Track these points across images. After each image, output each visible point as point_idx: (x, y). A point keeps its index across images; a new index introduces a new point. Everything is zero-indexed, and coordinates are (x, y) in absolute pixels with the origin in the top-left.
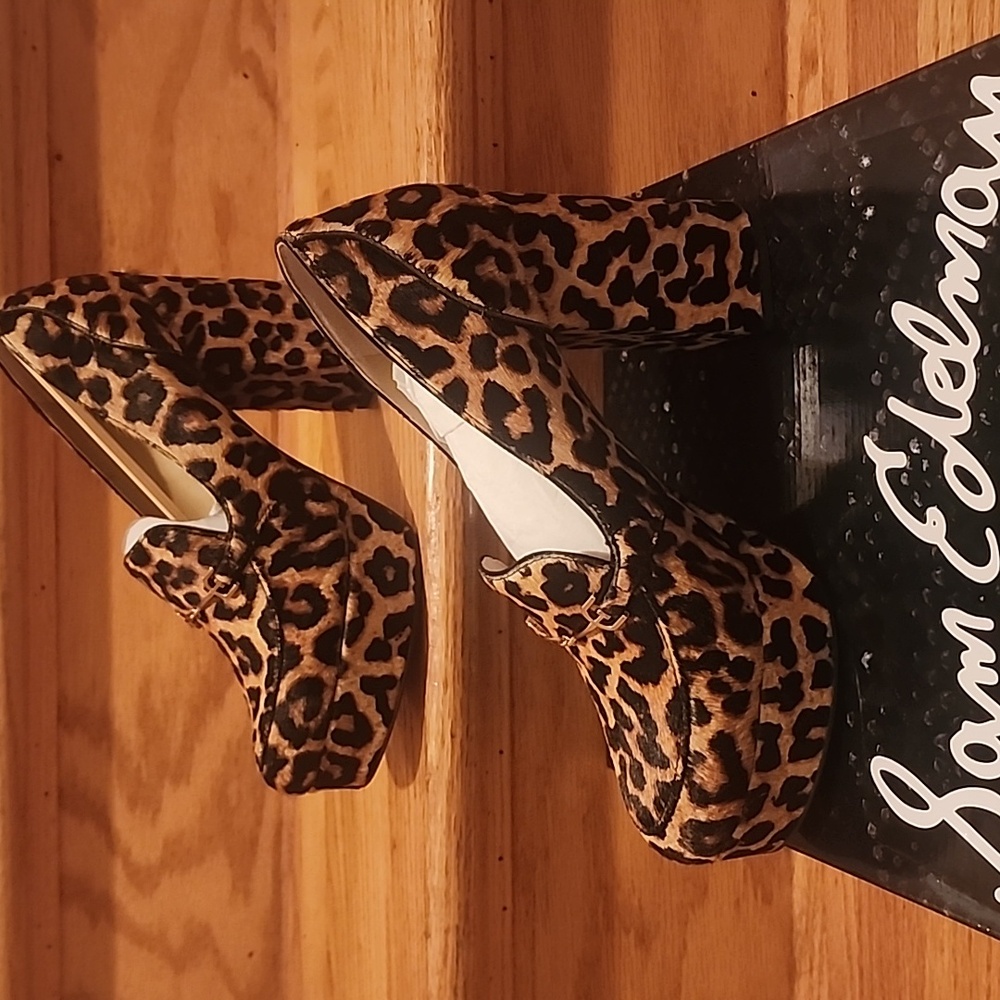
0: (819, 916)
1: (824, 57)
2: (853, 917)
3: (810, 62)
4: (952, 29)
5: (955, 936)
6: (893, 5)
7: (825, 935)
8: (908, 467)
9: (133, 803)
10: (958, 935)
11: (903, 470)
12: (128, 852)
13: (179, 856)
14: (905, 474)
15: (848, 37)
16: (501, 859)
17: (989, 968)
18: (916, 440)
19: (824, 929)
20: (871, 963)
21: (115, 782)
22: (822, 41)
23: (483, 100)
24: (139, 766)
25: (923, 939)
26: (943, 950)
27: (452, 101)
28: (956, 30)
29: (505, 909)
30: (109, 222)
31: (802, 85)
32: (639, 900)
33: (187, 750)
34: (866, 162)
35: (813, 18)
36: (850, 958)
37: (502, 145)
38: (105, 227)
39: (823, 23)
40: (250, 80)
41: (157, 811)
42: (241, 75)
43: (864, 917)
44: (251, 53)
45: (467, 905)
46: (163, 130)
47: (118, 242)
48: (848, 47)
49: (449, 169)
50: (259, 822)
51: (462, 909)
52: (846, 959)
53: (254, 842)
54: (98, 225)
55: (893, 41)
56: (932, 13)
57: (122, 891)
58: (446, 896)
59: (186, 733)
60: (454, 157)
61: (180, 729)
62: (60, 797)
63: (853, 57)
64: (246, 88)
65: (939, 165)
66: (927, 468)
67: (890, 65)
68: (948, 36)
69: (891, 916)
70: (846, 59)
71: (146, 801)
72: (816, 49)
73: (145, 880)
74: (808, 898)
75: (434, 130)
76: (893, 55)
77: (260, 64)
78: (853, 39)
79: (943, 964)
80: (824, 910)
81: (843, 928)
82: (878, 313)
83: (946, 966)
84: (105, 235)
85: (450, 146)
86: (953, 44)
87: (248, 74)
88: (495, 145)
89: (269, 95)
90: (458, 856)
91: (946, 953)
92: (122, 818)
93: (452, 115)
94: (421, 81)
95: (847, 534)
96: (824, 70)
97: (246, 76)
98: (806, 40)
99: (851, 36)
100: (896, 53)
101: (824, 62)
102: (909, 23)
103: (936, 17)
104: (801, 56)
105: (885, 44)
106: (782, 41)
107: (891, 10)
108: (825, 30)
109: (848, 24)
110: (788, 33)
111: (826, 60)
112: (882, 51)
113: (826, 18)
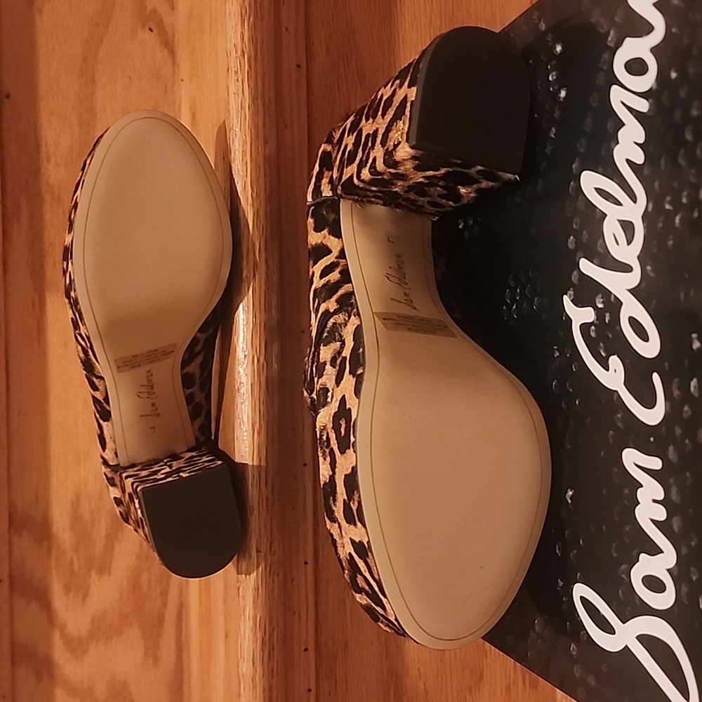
8: (595, 322)
9: (68, 588)
11: (592, 324)
12: (65, 625)
13: (103, 630)
14: (593, 328)
16: (306, 650)
18: (600, 296)
21: (54, 572)
23: (286, 29)
24: (72, 561)
27: (254, 28)
29: (310, 690)
30: (46, 145)
32: (425, 685)
33: (109, 548)
34: (559, 48)
37: (304, 66)
38: (43, 148)
40: (153, 34)
41: (86, 595)
42: (147, 29)
44: (155, 12)
45: (270, 690)
46: (87, 73)
47: (53, 160)
49: (252, 85)
50: (165, 605)
51: (266, 692)
53: (161, 620)
54: (37, 148)
57: (60, 654)
59: (107, 536)
60: (257, 74)
61: (103, 533)
62: (11, 583)
64: (151, 39)
65: (611, 41)
66: (609, 321)
71: (77, 587)
73: (77, 647)
75: (239, 52)
77: (162, 21)
82: (572, 183)
84: (43, 155)
85: (253, 65)
87: (153, 28)
88: (298, 66)
89: (169, 45)
90: (263, 650)
92: (60, 601)
93: (253, 40)
94: (229, 14)
95: (554, 383)
97: (151, 30)
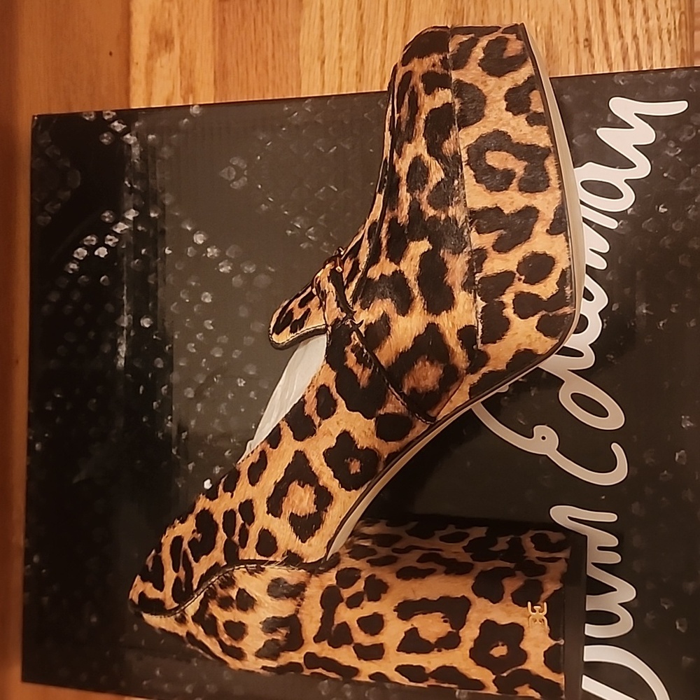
1: (182, 39)
3: (162, 41)
4: (340, 50)
6: (270, 16)
15: (214, 29)
22: (179, 25)
28: (344, 52)
31: (151, 56)
39: (181, 9)
48: (214, 38)
55: (270, 44)
56: (317, 32)
63: (221, 48)
67: (266, 63)
68: (336, 55)
70: (211, 47)
72: (171, 32)
76: (270, 55)
78: (221, 33)
86: (340, 62)
96: (182, 50)
98: (157, 19)
99: (217, 30)
100: (273, 55)
101: (182, 44)
102: (290, 36)
103: (322, 36)
104: (150, 32)
105: (260, 44)
106: (127, 15)
107: (267, 19)
108: (183, 17)
109: (214, 19)
110: (133, 9)
111: (185, 43)
112: (257, 50)
113: (185, 8)
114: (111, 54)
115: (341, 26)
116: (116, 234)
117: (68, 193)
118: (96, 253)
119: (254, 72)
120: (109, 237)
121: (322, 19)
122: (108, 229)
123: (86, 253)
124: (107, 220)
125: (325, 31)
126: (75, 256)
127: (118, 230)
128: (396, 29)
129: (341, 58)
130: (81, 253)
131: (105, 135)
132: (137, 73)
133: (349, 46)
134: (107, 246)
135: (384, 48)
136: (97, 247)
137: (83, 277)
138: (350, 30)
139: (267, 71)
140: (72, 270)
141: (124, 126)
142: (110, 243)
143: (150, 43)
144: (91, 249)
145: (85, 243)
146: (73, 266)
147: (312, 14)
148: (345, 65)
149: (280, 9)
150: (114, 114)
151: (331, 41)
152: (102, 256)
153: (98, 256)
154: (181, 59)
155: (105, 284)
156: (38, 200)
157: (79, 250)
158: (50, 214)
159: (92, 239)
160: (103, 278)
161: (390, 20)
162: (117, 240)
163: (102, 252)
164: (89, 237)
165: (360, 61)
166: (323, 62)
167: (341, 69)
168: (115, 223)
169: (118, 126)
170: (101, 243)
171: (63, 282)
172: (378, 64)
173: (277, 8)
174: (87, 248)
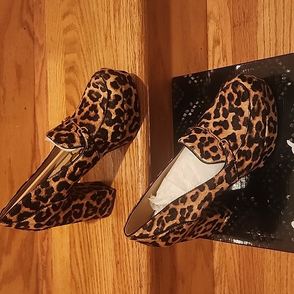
0: (224, 269)
2: (237, 267)
3: (217, 42)
4: (270, 38)
5: (275, 267)
6: (248, 29)
7: (226, 273)
10: (276, 267)
13: (8, 278)
15: (232, 37)
17: (287, 274)
19: (226, 271)
20: (244, 278)
22: (221, 37)
25: (263, 270)
26: (270, 271)
28: (271, 38)
31: (214, 47)
33: (10, 243)
34: (288, 71)
35: (218, 31)
36: (236, 278)
39: (222, 32)
40: (26, 30)
42: (23, 28)
43: (241, 266)
44: (26, 22)
48: (232, 39)
51: (152, 278)
52: (234, 278)
55: (248, 39)
56: (262, 33)
58: (147, 274)
63: (234, 42)
68: (268, 39)
69: (252, 265)
70: (231, 42)
72: (219, 39)
74: (220, 264)
76: (248, 42)
77: (29, 25)
78: (234, 37)
79: (271, 275)
80: (226, 267)
81: (233, 270)
83: (272, 275)
87: (26, 28)
91: (272, 272)
95: (280, 165)
96: (222, 44)
97: (25, 29)
98: (215, 36)
99: (232, 36)
100: (249, 42)
101: (222, 42)
102: (254, 35)
103: (264, 34)
104: (213, 40)
105: (245, 39)
106: (207, 35)
107: (247, 31)
108: (223, 34)
109: (231, 33)
110: (208, 33)
111: (223, 42)
112: (244, 41)
113: (223, 31)
114: (201, 49)
115: (270, 30)
116: (193, 109)
117: (181, 99)
118: (189, 114)
119: (244, 48)
120: (192, 110)
121: (264, 28)
122: (191, 107)
123: (186, 115)
124: (191, 105)
125: (265, 32)
126: (184, 116)
127: (194, 108)
128: (287, 28)
129: (270, 40)
130: (185, 115)
131: (190, 81)
132: (210, 53)
133: (273, 36)
134: (191, 112)
135: (284, 35)
136: (189, 113)
137: (186, 121)
138: (273, 30)
139: (248, 47)
140: (183, 120)
141: (194, 78)
142: (192, 111)
143: (213, 43)
144: (187, 113)
145: (186, 112)
146: (183, 119)
147: (261, 28)
148: (271, 42)
149: (251, 27)
150: (192, 75)
151: (267, 35)
152: (190, 115)
153: (189, 115)
154: (222, 47)
155: (191, 123)
156: (174, 101)
157: (185, 114)
158: (177, 105)
159: (188, 111)
160: (191, 121)
161: (285, 26)
162: (194, 110)
163: (190, 114)
164: (187, 110)
165: (276, 40)
166: (265, 42)
167: (270, 43)
168: (193, 106)
169: (193, 78)
170: (190, 112)
171: (181, 123)
172: (282, 40)
173: (250, 27)
174: (186, 113)
